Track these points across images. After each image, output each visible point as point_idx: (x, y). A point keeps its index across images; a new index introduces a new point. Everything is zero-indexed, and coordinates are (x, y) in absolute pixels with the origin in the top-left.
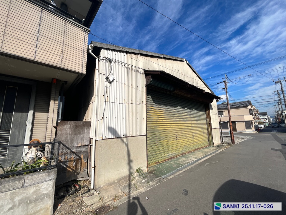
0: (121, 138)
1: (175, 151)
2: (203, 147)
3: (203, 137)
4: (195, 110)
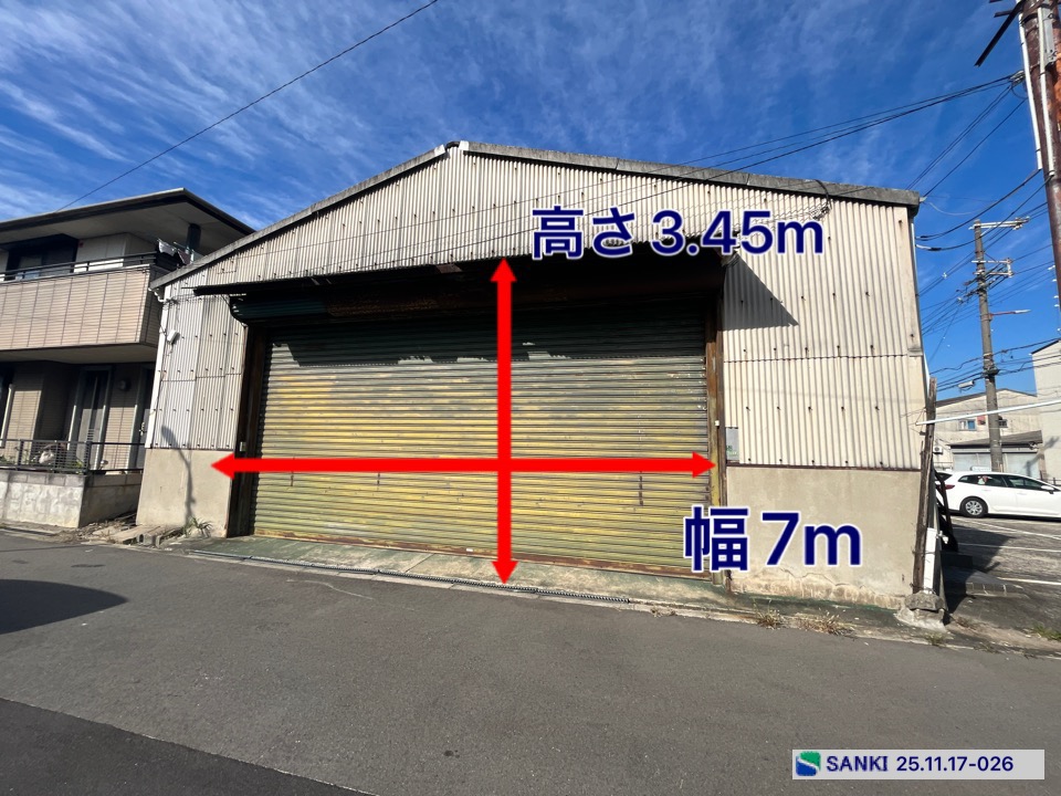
0: (179, 449)
1: (364, 521)
2: (608, 564)
3: (631, 509)
4: (552, 354)
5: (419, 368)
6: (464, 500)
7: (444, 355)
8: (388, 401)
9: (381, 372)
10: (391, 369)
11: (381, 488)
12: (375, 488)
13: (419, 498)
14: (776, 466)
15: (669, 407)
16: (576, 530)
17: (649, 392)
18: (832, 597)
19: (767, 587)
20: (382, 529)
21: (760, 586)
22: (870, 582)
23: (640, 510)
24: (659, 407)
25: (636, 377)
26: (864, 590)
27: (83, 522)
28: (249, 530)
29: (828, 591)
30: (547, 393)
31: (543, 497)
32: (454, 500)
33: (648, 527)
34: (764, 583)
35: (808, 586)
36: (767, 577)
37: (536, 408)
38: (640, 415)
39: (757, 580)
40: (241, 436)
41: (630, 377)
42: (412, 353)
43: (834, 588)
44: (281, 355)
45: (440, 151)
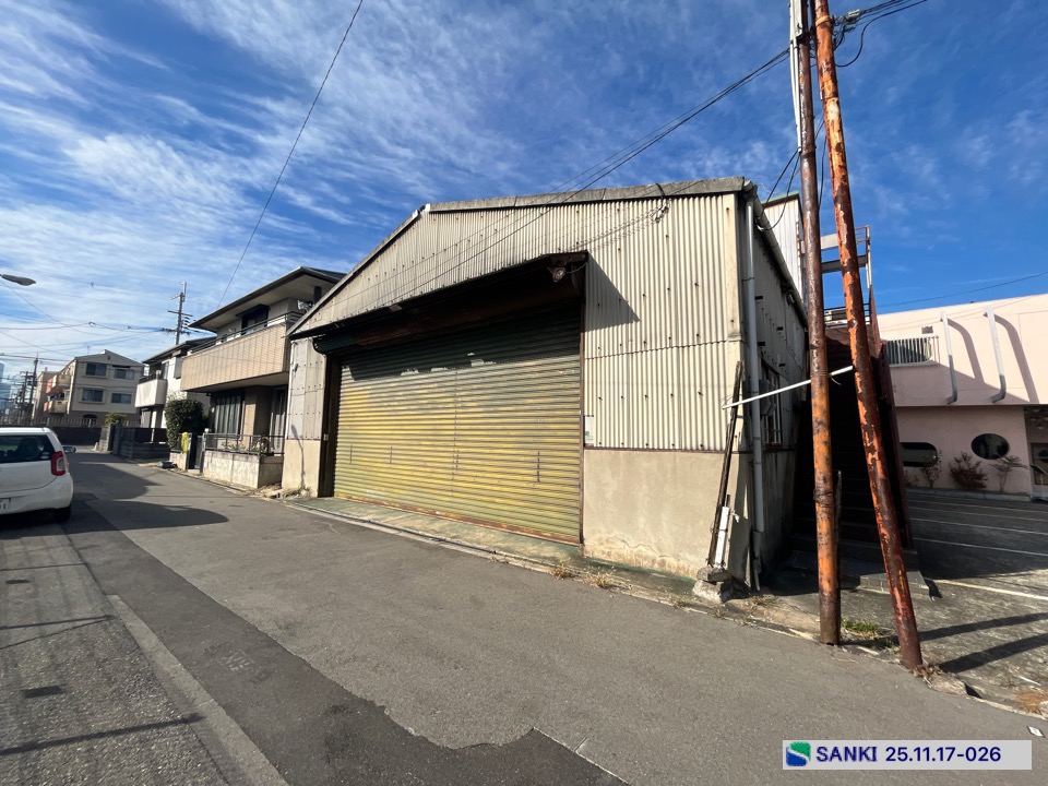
0: (298, 439)
1: (383, 489)
2: (518, 529)
3: (531, 485)
4: (485, 360)
5: (411, 376)
6: (434, 475)
7: (424, 369)
8: (396, 403)
9: (391, 382)
10: (397, 380)
11: (392, 466)
12: (388, 466)
13: (410, 473)
14: (619, 449)
15: (559, 399)
16: (497, 500)
17: (546, 387)
18: (656, 567)
19: (609, 554)
20: (393, 495)
21: (604, 553)
22: (687, 556)
23: (538, 486)
24: (552, 400)
25: (537, 375)
26: (682, 563)
27: (260, 486)
28: (331, 494)
29: (654, 561)
30: (481, 392)
31: (478, 474)
32: (428, 475)
33: (543, 500)
34: (607, 550)
35: (640, 556)
36: (610, 545)
37: (474, 404)
38: (539, 407)
39: (602, 548)
40: (324, 430)
41: (533, 376)
42: (408, 367)
43: (658, 559)
44: (346, 372)
45: (415, 215)
